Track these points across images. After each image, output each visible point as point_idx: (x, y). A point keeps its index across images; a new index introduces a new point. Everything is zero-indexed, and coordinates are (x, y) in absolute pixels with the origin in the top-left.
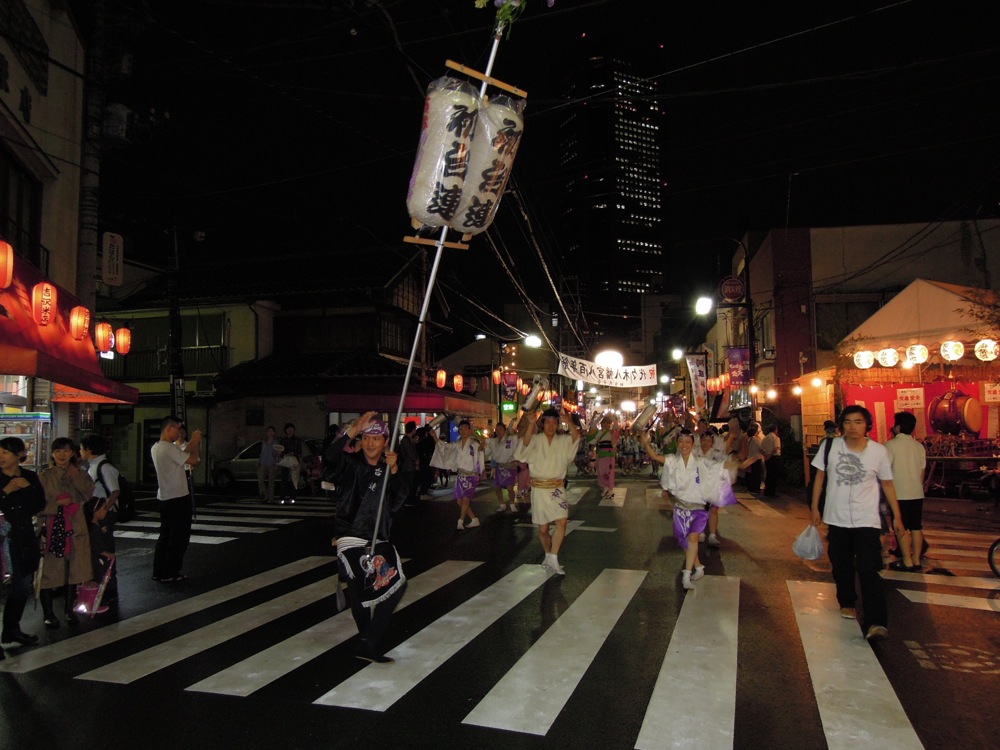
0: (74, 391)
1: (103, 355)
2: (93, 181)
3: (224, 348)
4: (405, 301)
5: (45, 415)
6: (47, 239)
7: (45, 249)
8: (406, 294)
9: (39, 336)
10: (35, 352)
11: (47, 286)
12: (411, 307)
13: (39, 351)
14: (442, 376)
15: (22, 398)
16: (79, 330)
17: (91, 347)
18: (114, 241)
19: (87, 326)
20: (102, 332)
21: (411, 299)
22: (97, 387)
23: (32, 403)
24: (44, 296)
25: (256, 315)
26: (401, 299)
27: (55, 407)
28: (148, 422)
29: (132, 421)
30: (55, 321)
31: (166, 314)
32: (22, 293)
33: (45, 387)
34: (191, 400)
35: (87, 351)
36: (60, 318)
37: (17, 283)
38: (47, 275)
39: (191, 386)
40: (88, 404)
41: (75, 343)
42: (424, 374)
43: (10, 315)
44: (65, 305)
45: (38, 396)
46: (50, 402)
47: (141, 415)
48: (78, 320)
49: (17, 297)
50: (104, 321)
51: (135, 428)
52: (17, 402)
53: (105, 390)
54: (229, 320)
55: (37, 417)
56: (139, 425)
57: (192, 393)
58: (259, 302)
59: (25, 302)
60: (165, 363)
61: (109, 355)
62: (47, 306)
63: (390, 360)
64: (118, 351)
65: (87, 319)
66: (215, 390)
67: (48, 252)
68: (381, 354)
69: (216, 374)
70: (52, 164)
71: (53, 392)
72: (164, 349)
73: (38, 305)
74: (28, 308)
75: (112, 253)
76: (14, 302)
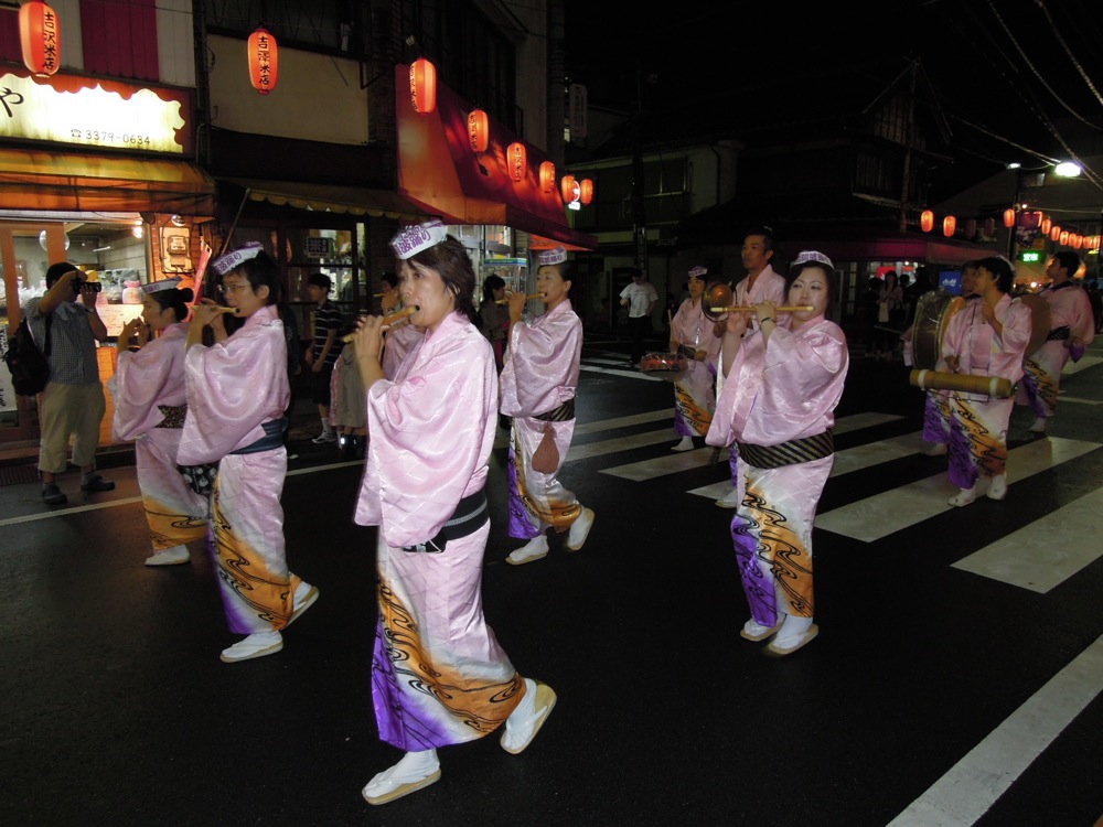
1: (570, 207)
2: (559, 33)
3: (686, 195)
4: (892, 129)
5: (522, 261)
6: (521, 99)
7: (520, 109)
8: (893, 118)
9: (513, 190)
10: (504, 206)
11: (518, 145)
12: (898, 134)
13: (508, 205)
14: (927, 218)
15: (506, 247)
16: (547, 183)
17: (559, 199)
18: (579, 93)
19: (553, 179)
20: (566, 184)
21: (899, 124)
22: (559, 235)
23: (514, 250)
24: (516, 155)
25: (719, 157)
27: (532, 255)
28: (616, 271)
29: (602, 270)
30: (526, 176)
31: (629, 162)
32: (500, 155)
33: (523, 237)
34: (652, 248)
35: (555, 201)
36: (531, 174)
37: (495, 145)
38: (522, 136)
39: (653, 235)
41: (544, 195)
42: (904, 216)
43: (490, 175)
44: (534, 161)
45: (519, 244)
46: (528, 250)
47: (610, 263)
48: (546, 174)
49: (496, 158)
50: (569, 173)
51: (605, 275)
52: (502, 250)
53: (565, 237)
54: (691, 163)
55: (516, 262)
56: (608, 273)
57: (656, 241)
58: (720, 143)
59: (502, 162)
60: (629, 212)
61: (575, 206)
62: (519, 164)
63: (863, 200)
64: (584, 202)
65: (553, 172)
66: (676, 238)
67: (522, 111)
68: (854, 194)
69: (676, 222)
70: (522, 26)
71: (529, 242)
72: (628, 198)
73: (513, 166)
74: (505, 167)
75: (577, 105)
76: (493, 162)
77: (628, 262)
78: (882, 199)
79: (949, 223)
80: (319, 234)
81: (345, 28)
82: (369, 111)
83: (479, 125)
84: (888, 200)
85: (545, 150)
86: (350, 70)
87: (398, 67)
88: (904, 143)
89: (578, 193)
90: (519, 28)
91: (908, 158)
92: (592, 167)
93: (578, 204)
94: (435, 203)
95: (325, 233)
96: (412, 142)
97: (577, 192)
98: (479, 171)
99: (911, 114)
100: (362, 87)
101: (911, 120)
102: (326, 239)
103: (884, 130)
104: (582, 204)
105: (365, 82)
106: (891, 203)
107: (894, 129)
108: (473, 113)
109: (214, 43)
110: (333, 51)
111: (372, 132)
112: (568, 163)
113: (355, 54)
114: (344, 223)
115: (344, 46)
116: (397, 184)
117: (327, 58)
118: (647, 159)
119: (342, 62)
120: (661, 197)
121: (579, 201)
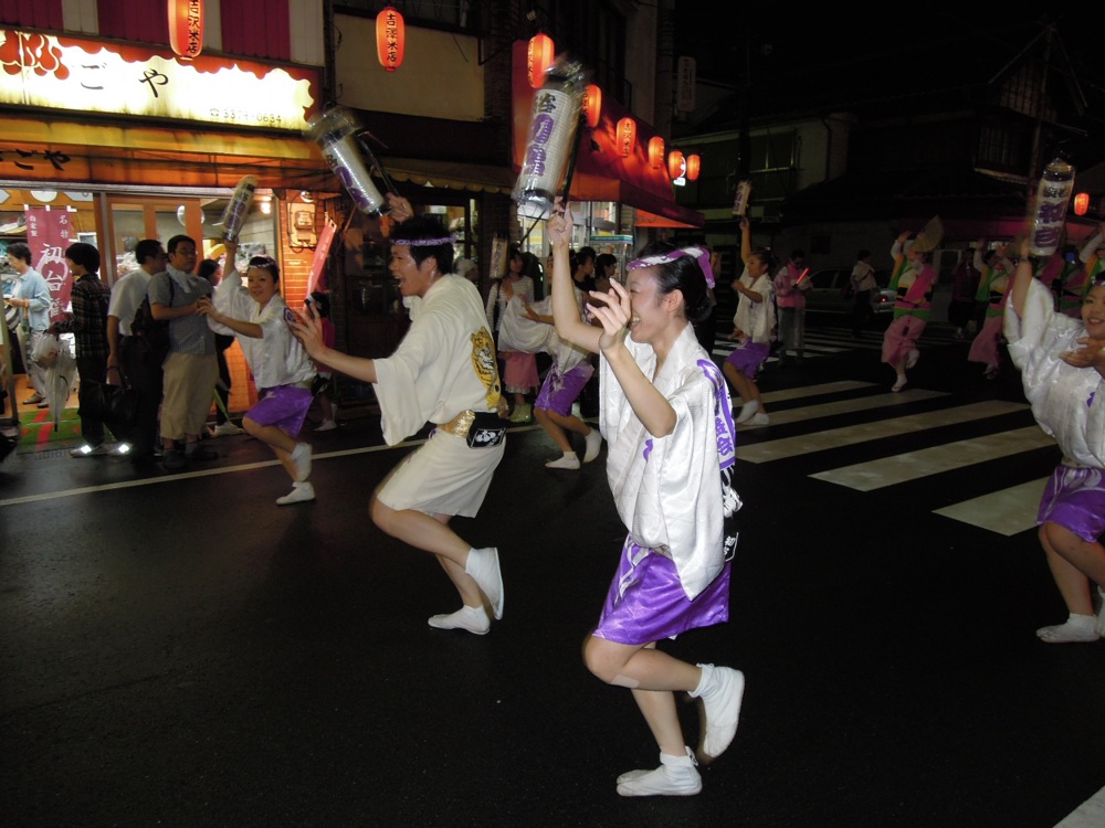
0: (651, 216)
1: (676, 182)
3: (794, 170)
4: (1020, 99)
5: (629, 238)
6: (630, 74)
7: (628, 83)
8: (1022, 88)
9: (622, 165)
10: (618, 182)
11: (628, 121)
13: (621, 180)
15: (611, 223)
16: (656, 158)
17: (666, 174)
18: (688, 64)
19: (662, 154)
20: (674, 160)
21: (1028, 94)
22: (668, 212)
23: (619, 227)
24: (626, 130)
25: (830, 131)
26: (1013, 96)
27: (637, 231)
30: (635, 152)
31: (734, 136)
32: (610, 130)
33: (628, 210)
35: (663, 178)
36: (640, 149)
37: (606, 119)
38: (630, 109)
39: (758, 211)
40: (664, 229)
41: (653, 171)
43: (601, 150)
44: (643, 137)
45: (624, 221)
46: (633, 226)
48: (655, 149)
49: (607, 132)
50: (676, 148)
52: (607, 227)
53: (675, 214)
54: (800, 137)
55: (622, 239)
57: (760, 219)
58: (832, 115)
59: (612, 137)
60: (733, 188)
61: (681, 182)
62: (627, 140)
63: (986, 176)
64: (691, 177)
65: (662, 147)
66: (781, 215)
67: (630, 85)
68: (976, 170)
69: (783, 199)
71: (635, 218)
72: (734, 173)
73: (621, 140)
74: (614, 142)
75: (685, 77)
76: (604, 137)
78: (1006, 175)
79: (1081, 201)
81: (464, 5)
82: (486, 89)
83: (593, 100)
84: (1013, 176)
85: (651, 123)
86: (469, 45)
87: (518, 43)
88: (1033, 115)
89: (684, 169)
91: (1038, 132)
92: (695, 142)
93: (684, 180)
97: (683, 167)
98: (591, 147)
99: (1044, 84)
100: (480, 64)
101: (1043, 90)
103: (1012, 101)
104: (687, 180)
105: (483, 60)
106: (1015, 178)
107: (1022, 100)
109: (342, 22)
110: (453, 28)
111: (488, 109)
112: (675, 137)
113: (473, 30)
114: (455, 199)
115: (463, 24)
116: (511, 159)
117: (448, 35)
118: (753, 134)
119: (461, 39)
120: (767, 173)
121: (685, 176)
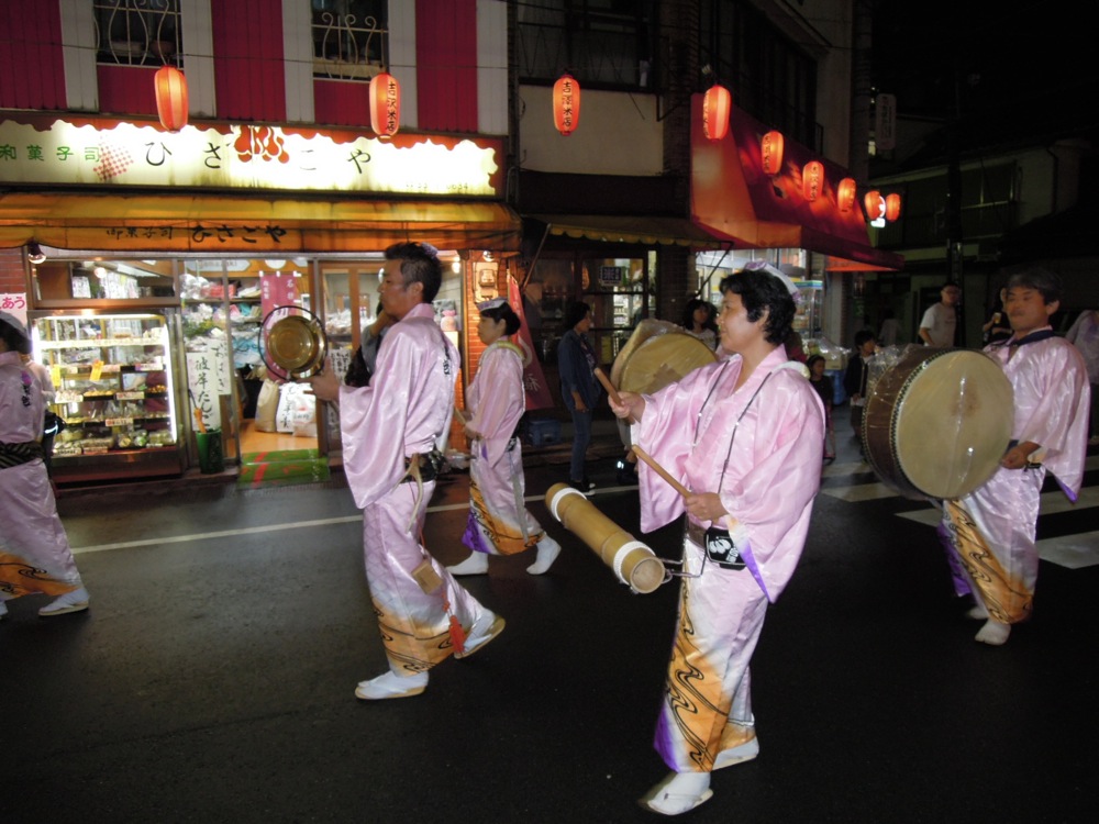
0: (841, 261)
1: (874, 224)
2: (866, 42)
3: (1013, 203)
5: (818, 283)
6: (822, 116)
7: (819, 126)
9: (809, 210)
10: (799, 228)
11: (815, 164)
13: (804, 225)
15: (801, 269)
16: (845, 200)
17: (860, 217)
18: (887, 103)
19: (852, 197)
20: (871, 201)
22: (860, 255)
23: (810, 273)
24: (813, 174)
25: (1056, 159)
27: (829, 277)
28: (925, 291)
29: (909, 290)
30: (823, 195)
31: (942, 172)
32: (795, 174)
33: (820, 259)
34: (970, 265)
35: (855, 220)
36: (830, 192)
37: (790, 164)
38: (821, 153)
39: (971, 250)
40: (861, 273)
41: (843, 215)
43: (785, 196)
44: (832, 178)
45: (815, 266)
46: (825, 272)
47: (918, 282)
48: (845, 192)
49: (792, 177)
50: (873, 188)
51: (912, 296)
52: (796, 272)
53: (867, 257)
54: (1020, 169)
55: (811, 285)
56: (916, 293)
57: (975, 257)
58: (1058, 143)
59: (798, 182)
60: (942, 226)
61: (880, 223)
62: (814, 184)
64: (890, 218)
65: (853, 190)
66: (999, 253)
67: (822, 128)
69: (999, 235)
70: (824, 39)
71: (827, 263)
72: (942, 211)
73: (808, 184)
74: (800, 187)
75: (884, 115)
76: (789, 182)
77: (939, 280)
80: (613, 263)
81: (644, 64)
82: (665, 143)
83: (774, 146)
85: (846, 165)
86: (647, 104)
87: (694, 97)
89: (883, 209)
90: (823, 43)
92: (899, 180)
93: (883, 221)
94: (729, 229)
95: (619, 262)
96: (706, 169)
97: (882, 208)
98: (773, 192)
100: (658, 120)
102: (620, 268)
104: (887, 222)
105: (661, 115)
108: (768, 135)
109: (526, 92)
110: (633, 88)
111: (667, 163)
112: (871, 177)
113: (653, 89)
114: (637, 252)
115: (643, 82)
116: (689, 211)
117: (626, 96)
118: (965, 168)
119: (641, 98)
120: (983, 208)
121: (885, 217)
